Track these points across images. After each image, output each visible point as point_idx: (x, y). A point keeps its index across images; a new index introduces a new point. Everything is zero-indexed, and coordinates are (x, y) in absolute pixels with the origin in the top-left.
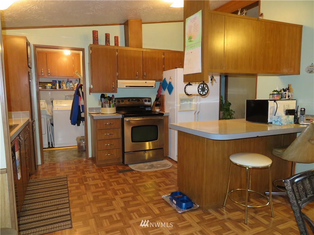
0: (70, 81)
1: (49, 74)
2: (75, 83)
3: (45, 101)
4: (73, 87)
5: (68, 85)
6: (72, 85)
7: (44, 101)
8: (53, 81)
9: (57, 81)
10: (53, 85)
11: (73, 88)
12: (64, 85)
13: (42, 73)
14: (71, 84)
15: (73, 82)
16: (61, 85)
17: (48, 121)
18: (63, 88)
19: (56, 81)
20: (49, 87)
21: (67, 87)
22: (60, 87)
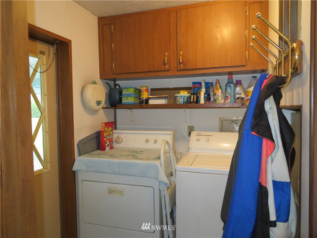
0: (237, 81)
1: (180, 63)
2: (250, 86)
3: (171, 132)
4: (243, 96)
5: (229, 90)
6: (241, 92)
7: (170, 134)
8: (193, 83)
9: (203, 84)
10: (192, 95)
11: (243, 98)
12: (219, 92)
13: (165, 64)
14: (238, 89)
15: (245, 84)
16: (211, 94)
17: (162, 196)
18: (215, 100)
19: (200, 83)
20: (182, 100)
21: (226, 98)
22: (208, 98)
